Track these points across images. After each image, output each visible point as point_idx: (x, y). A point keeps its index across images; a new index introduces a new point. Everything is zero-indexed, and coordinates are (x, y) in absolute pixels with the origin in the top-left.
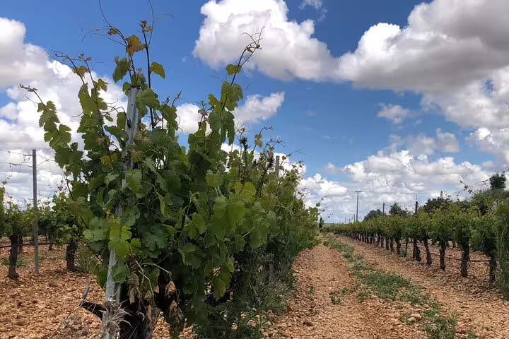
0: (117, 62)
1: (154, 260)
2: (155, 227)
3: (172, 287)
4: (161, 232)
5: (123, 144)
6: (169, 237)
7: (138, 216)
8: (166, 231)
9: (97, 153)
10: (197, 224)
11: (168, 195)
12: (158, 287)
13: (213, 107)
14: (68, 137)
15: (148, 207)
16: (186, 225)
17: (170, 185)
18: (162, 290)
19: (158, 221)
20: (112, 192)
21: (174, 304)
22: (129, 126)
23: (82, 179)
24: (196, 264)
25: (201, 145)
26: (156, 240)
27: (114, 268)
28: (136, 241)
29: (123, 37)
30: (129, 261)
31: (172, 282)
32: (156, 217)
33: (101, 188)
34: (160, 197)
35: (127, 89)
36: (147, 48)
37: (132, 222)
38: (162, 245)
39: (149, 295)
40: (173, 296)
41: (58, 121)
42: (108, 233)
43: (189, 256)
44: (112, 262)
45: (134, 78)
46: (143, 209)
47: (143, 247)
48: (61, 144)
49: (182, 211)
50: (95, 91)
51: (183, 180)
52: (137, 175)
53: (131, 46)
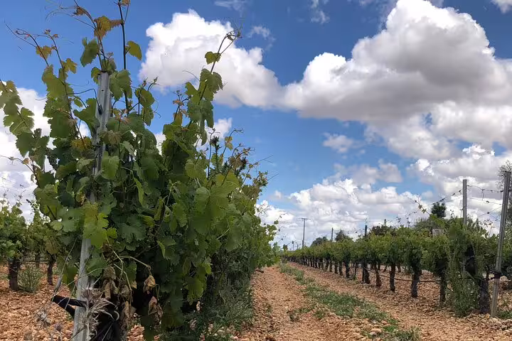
0: (85, 44)
1: (131, 253)
2: (132, 218)
3: (151, 282)
4: (138, 223)
5: (93, 130)
6: (147, 229)
7: (114, 205)
8: (144, 223)
9: (65, 139)
10: (177, 215)
11: (146, 183)
12: (135, 283)
13: (190, 97)
14: (31, 122)
15: (125, 195)
16: (166, 216)
17: (147, 173)
18: (140, 287)
19: (135, 212)
20: (84, 180)
21: (154, 300)
22: (100, 112)
23: (48, 167)
24: (174, 259)
25: (178, 135)
26: (133, 231)
27: (87, 262)
28: (113, 231)
29: (90, 18)
30: (106, 252)
31: (151, 276)
32: (132, 208)
33: (70, 175)
34: (139, 185)
35: (96, 75)
36: (122, 24)
37: (107, 210)
38: (139, 238)
39: (126, 291)
40: (153, 292)
41: (20, 103)
42: (81, 223)
43: (168, 249)
44: (84, 255)
45: (104, 63)
46: (119, 198)
47: (121, 239)
48: (24, 128)
49: (162, 201)
50: (63, 71)
51: (161, 172)
52: (115, 159)
53: (100, 29)
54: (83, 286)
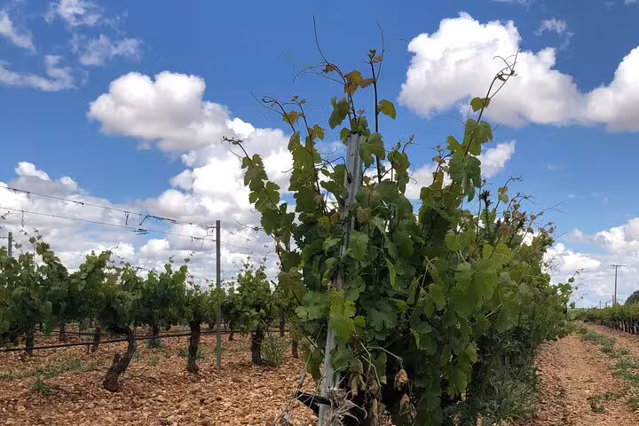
0: (334, 104)
1: (381, 343)
2: (383, 303)
3: (403, 377)
4: (389, 308)
5: (342, 202)
6: (399, 314)
7: (362, 289)
8: (396, 307)
9: (312, 215)
10: (435, 297)
11: (399, 263)
12: (385, 377)
13: (453, 153)
14: (276, 197)
15: (375, 276)
16: (421, 299)
17: (400, 250)
18: (391, 381)
19: (385, 295)
20: (330, 261)
21: (406, 398)
22: (350, 180)
23: (293, 246)
24: (431, 350)
25: (437, 199)
26: (383, 318)
27: (333, 353)
28: (361, 320)
29: (341, 73)
30: (353, 343)
31: (403, 370)
32: (382, 290)
33: (316, 256)
34: (390, 265)
35: (346, 136)
36: (375, 83)
37: (355, 295)
38: (390, 325)
39: (375, 386)
40: (405, 389)
41: (266, 178)
42: (328, 309)
43: (423, 338)
44: (330, 345)
45: (355, 122)
46: (368, 280)
47: (368, 327)
48: (269, 205)
49: (416, 281)
50: (310, 140)
51: (417, 245)
52: (364, 238)
53: (351, 83)
54: (327, 385)
